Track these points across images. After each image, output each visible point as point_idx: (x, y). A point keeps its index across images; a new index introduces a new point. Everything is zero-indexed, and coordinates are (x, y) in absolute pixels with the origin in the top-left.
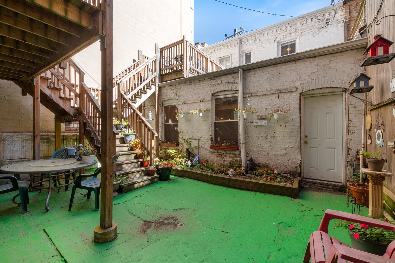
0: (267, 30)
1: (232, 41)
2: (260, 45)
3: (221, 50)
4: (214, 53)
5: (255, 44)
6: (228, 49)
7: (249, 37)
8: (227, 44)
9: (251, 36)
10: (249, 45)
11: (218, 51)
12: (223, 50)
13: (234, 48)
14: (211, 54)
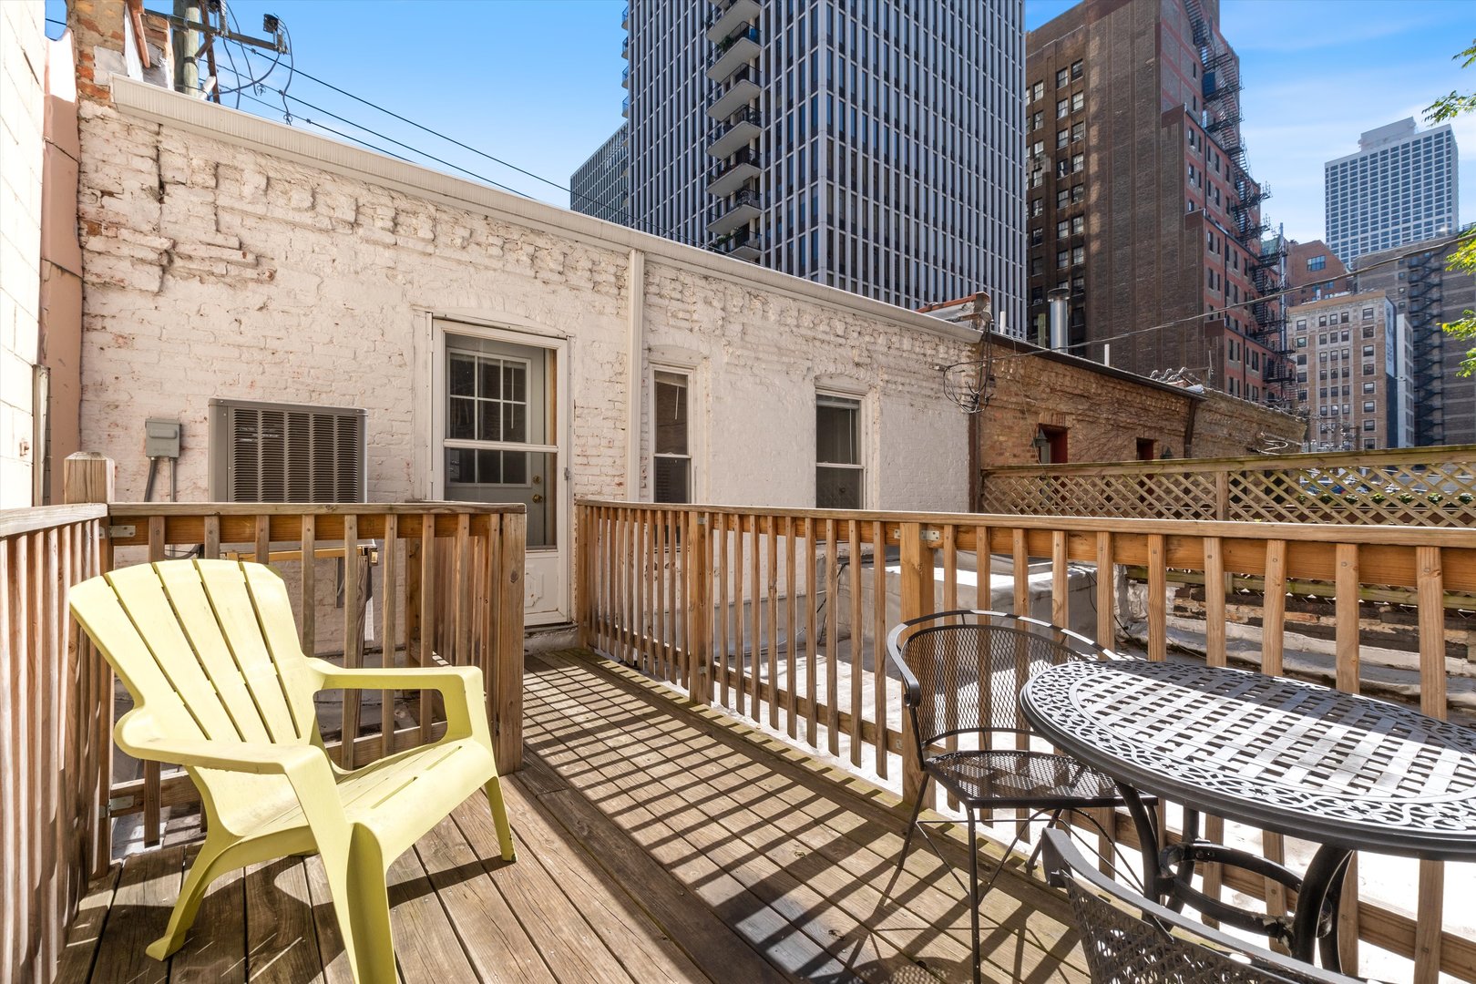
0: (781, 295)
1: (579, 237)
2: (749, 363)
3: (464, 256)
4: (387, 246)
5: (724, 341)
6: (538, 283)
7: (693, 274)
8: (532, 231)
9: (706, 278)
10: (691, 330)
11: (430, 249)
12: (487, 262)
13: (588, 295)
14: (346, 238)
